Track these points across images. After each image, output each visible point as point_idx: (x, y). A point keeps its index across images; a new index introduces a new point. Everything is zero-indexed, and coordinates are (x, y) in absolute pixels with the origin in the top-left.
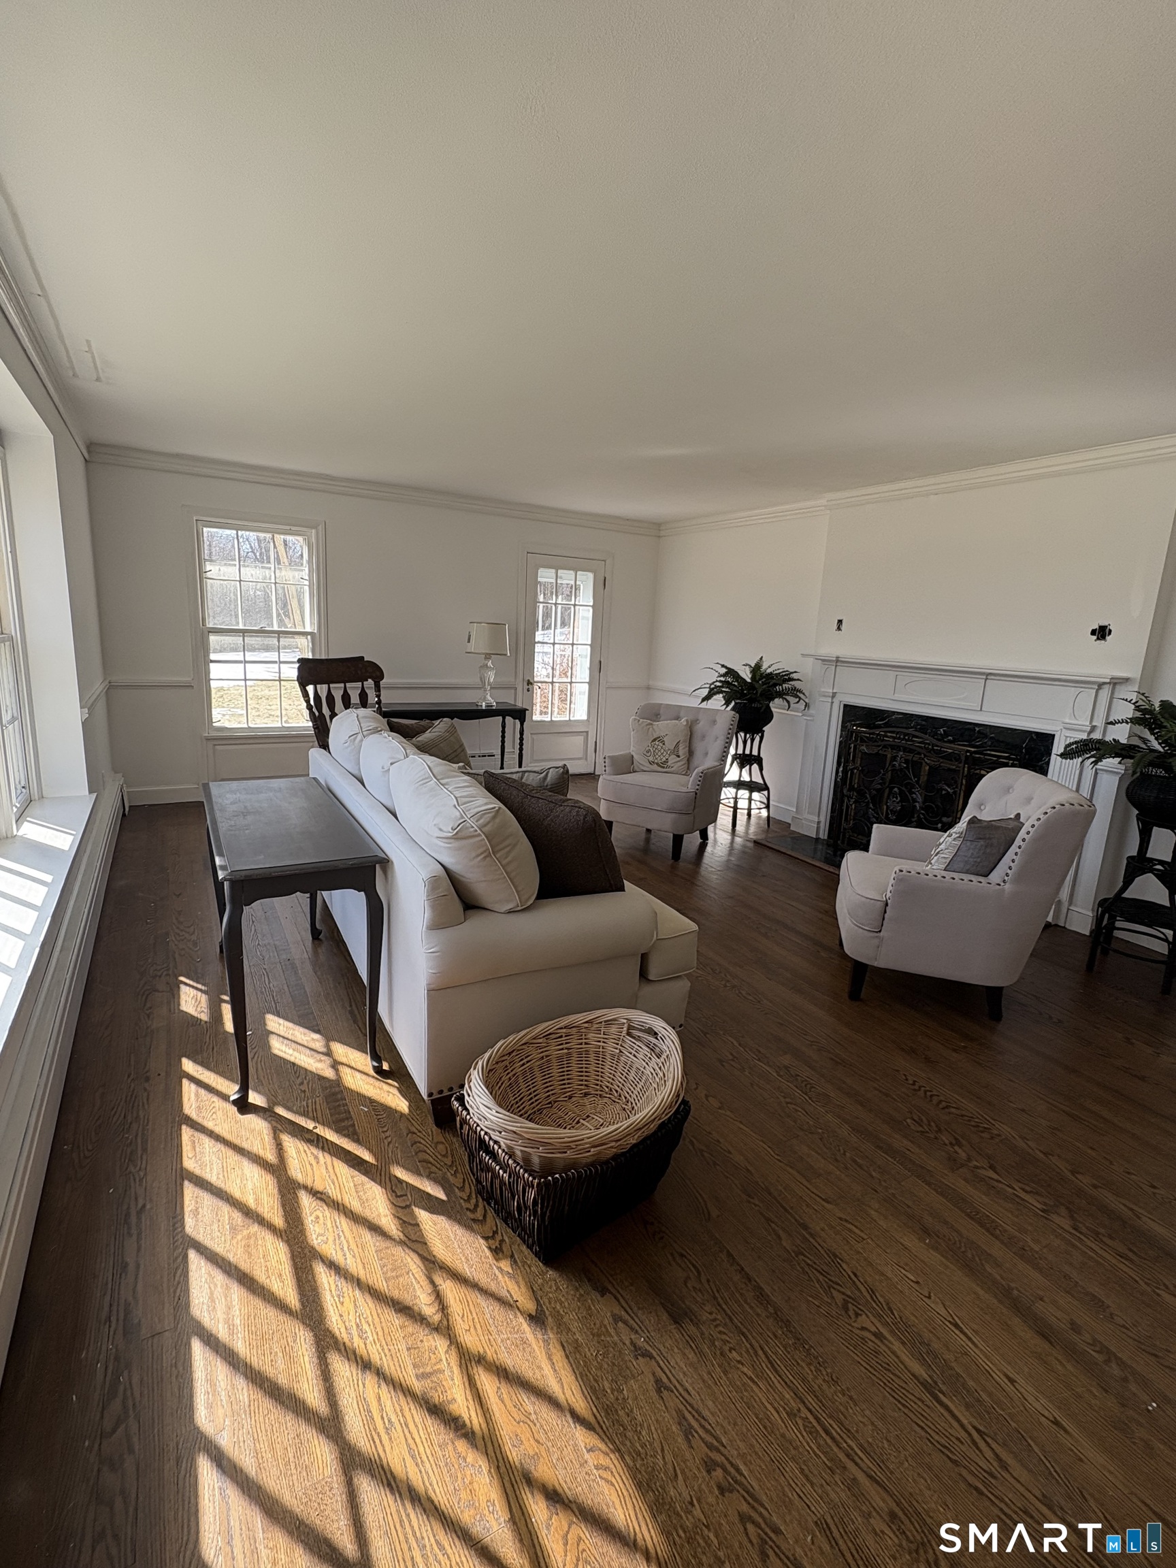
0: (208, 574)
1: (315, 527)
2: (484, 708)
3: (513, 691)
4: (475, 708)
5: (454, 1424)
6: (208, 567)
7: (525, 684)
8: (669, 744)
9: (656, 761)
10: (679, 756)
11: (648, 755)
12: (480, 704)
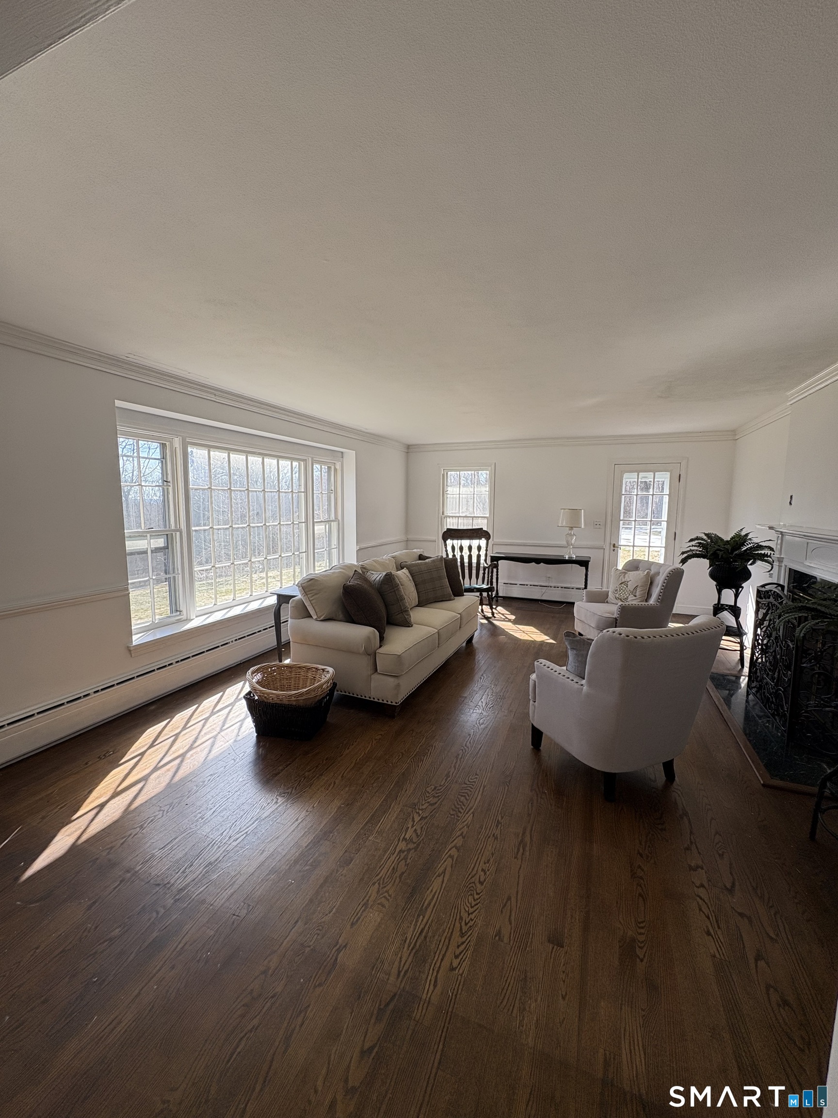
0: (448, 492)
1: (491, 466)
2: (567, 558)
3: (603, 550)
4: (563, 558)
5: (195, 742)
6: (449, 489)
7: (612, 546)
8: (631, 586)
9: (620, 597)
10: (635, 596)
11: (616, 592)
12: (565, 556)
